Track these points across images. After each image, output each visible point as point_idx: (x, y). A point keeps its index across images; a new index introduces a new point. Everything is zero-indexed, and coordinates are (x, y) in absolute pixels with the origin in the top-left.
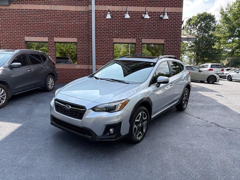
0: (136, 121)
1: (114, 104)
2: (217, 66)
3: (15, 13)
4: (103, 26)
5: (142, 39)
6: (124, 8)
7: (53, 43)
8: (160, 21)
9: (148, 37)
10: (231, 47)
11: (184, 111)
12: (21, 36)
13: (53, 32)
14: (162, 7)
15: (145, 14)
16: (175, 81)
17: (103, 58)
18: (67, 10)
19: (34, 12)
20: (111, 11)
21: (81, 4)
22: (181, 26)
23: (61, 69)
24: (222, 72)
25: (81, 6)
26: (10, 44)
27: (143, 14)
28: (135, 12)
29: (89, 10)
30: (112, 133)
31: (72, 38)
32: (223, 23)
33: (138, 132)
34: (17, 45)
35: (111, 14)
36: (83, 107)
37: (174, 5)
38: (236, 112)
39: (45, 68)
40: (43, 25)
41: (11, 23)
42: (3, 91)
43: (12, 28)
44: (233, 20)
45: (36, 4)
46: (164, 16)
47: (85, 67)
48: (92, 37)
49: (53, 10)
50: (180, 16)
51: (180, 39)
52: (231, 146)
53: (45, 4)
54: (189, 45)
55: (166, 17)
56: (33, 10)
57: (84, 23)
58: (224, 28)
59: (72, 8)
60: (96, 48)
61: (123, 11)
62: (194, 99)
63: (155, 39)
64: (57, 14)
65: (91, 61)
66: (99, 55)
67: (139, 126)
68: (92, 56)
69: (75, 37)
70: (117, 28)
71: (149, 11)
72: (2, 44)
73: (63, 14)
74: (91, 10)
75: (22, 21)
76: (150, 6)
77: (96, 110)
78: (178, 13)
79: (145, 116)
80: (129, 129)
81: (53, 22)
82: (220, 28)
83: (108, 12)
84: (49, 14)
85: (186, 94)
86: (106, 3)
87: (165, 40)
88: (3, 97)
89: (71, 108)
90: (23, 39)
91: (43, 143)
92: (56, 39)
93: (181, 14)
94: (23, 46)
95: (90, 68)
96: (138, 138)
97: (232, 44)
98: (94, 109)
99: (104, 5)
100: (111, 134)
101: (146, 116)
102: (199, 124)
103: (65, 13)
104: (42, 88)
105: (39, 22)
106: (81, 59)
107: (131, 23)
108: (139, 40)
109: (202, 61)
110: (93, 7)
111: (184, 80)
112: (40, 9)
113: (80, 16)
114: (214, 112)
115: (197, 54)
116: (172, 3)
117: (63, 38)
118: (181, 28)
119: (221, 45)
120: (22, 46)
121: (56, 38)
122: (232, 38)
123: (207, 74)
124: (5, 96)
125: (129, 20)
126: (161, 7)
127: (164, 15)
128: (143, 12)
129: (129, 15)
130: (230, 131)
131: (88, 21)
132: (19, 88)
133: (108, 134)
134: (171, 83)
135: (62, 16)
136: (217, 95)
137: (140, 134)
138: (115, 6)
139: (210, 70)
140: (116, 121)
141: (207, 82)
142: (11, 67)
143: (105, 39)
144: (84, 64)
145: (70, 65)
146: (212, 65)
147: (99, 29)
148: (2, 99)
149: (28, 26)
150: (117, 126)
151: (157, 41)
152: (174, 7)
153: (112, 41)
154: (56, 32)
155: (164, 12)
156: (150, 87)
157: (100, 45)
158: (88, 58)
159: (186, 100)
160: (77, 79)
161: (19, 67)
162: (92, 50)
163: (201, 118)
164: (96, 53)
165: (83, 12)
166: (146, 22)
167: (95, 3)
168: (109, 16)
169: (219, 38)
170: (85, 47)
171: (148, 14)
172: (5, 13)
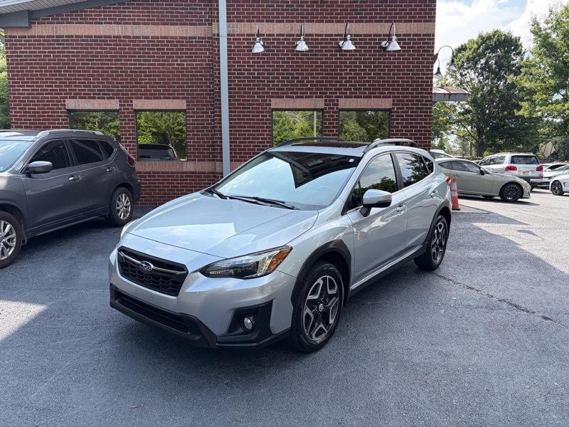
0: (309, 297)
1: (252, 260)
2: (527, 160)
3: (42, 44)
4: (247, 70)
5: (340, 99)
6: (294, 28)
7: (131, 113)
8: (382, 55)
9: (353, 93)
10: (560, 113)
11: (435, 272)
12: (58, 98)
13: (131, 87)
14: (386, 22)
15: (345, 40)
16: (409, 199)
17: (247, 146)
18: (163, 35)
19: (87, 41)
20: (263, 35)
21: (196, 20)
22: (432, 67)
23: (149, 173)
24: (540, 172)
25: (195, 24)
26: (32, 116)
27: (341, 40)
28: (322, 35)
29: (214, 35)
30: (250, 327)
31: (174, 100)
32: (540, 55)
33: (316, 324)
34: (49, 120)
35: (264, 43)
36: (182, 267)
37: (413, 17)
38: (562, 272)
39: (110, 171)
40: (108, 72)
41: (34, 68)
42: (8, 227)
43: (36, 79)
44: (563, 49)
45: (92, 23)
46: (389, 43)
47: (205, 167)
48: (220, 96)
49: (130, 37)
50: (430, 43)
51: (431, 97)
52: (545, 358)
53: (111, 23)
54: (459, 110)
55: (395, 46)
56: (85, 36)
57: (202, 65)
58: (542, 66)
59: (175, 31)
60: (230, 123)
61: (293, 35)
62: (461, 241)
63: (370, 97)
64: (139, 45)
65: (219, 153)
66: (238, 139)
67: (318, 309)
68: (221, 142)
69: (183, 98)
70: (280, 74)
71: (353, 33)
72: (14, 116)
73: (152, 45)
74: (218, 35)
75: (60, 64)
76: (356, 22)
77: (211, 273)
78: (424, 35)
79: (332, 287)
80: (293, 317)
81: (130, 64)
82: (533, 69)
83: (258, 39)
84: (120, 45)
85: (440, 231)
86: (253, 17)
87: (394, 101)
88: (9, 240)
89: (153, 270)
90: (61, 105)
91: (91, 351)
92: (138, 104)
93: (430, 38)
94: (62, 120)
95: (218, 170)
96: (314, 338)
97: (564, 106)
98: (205, 271)
99: (247, 21)
100: (247, 332)
101: (336, 287)
102: (471, 302)
103: (158, 42)
104: (103, 218)
105: (98, 64)
106: (197, 149)
107: (312, 63)
108: (332, 102)
109: (490, 146)
110: (223, 27)
111: (435, 197)
112: (101, 34)
113: (192, 49)
114: (510, 273)
115: (480, 132)
116: (408, 14)
117: (153, 101)
118: (432, 70)
119: (535, 108)
120: (59, 120)
121: (139, 100)
122: (563, 92)
123: (500, 179)
124: (15, 240)
125: (308, 55)
126: (382, 22)
127: (390, 40)
128: (341, 35)
129: (306, 43)
130: (544, 320)
131: (212, 61)
132: (48, 219)
133: (241, 330)
134: (400, 206)
135: (151, 49)
136: (520, 231)
137: (321, 328)
138: (275, 23)
139: (509, 168)
140: (258, 300)
141: (499, 198)
142: (28, 172)
143: (253, 101)
144: (204, 160)
145: (171, 162)
146: (513, 157)
147: (237, 78)
148: (7, 246)
149: (72, 75)
150: (262, 312)
151: (376, 102)
152: (415, 21)
153: (267, 105)
154: (137, 87)
155: (390, 35)
156: (345, 217)
157: (240, 116)
158: (213, 146)
159: (441, 244)
160: (173, 198)
161: (46, 170)
162: (221, 127)
163: (477, 287)
164: (230, 135)
165: (199, 38)
166: (348, 59)
167: (228, 17)
168: (259, 48)
169: (532, 92)
170: (205, 120)
171: (351, 40)
172: (20, 44)
